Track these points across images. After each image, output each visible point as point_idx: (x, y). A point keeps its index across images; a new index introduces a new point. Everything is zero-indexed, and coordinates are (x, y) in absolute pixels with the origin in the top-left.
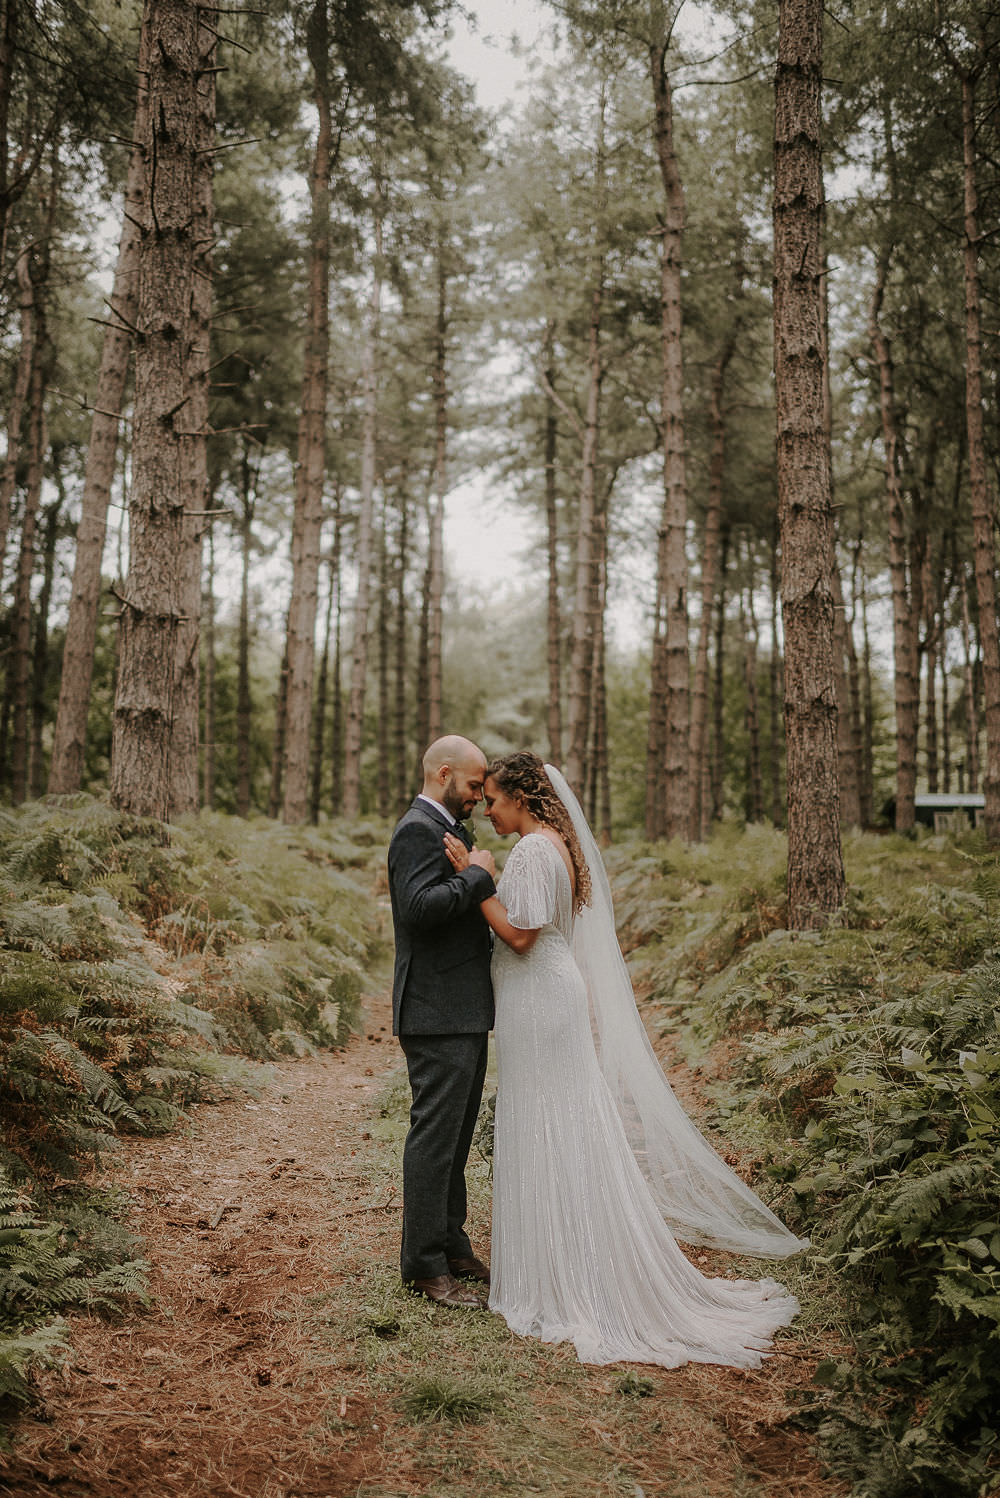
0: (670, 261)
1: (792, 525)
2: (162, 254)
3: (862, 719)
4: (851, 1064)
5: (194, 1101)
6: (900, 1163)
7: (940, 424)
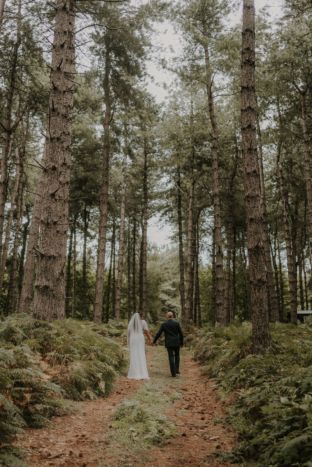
0: (214, 147)
1: (250, 225)
2: (52, 145)
3: (279, 286)
4: (271, 400)
5: (53, 415)
6: (286, 434)
7: (299, 195)
